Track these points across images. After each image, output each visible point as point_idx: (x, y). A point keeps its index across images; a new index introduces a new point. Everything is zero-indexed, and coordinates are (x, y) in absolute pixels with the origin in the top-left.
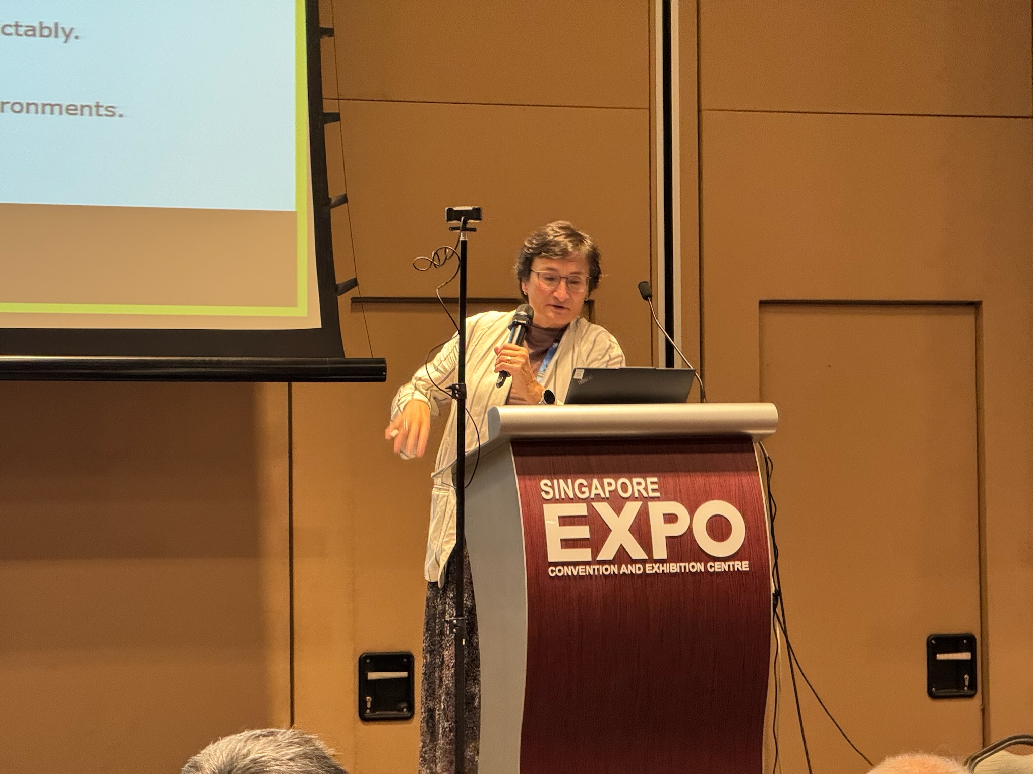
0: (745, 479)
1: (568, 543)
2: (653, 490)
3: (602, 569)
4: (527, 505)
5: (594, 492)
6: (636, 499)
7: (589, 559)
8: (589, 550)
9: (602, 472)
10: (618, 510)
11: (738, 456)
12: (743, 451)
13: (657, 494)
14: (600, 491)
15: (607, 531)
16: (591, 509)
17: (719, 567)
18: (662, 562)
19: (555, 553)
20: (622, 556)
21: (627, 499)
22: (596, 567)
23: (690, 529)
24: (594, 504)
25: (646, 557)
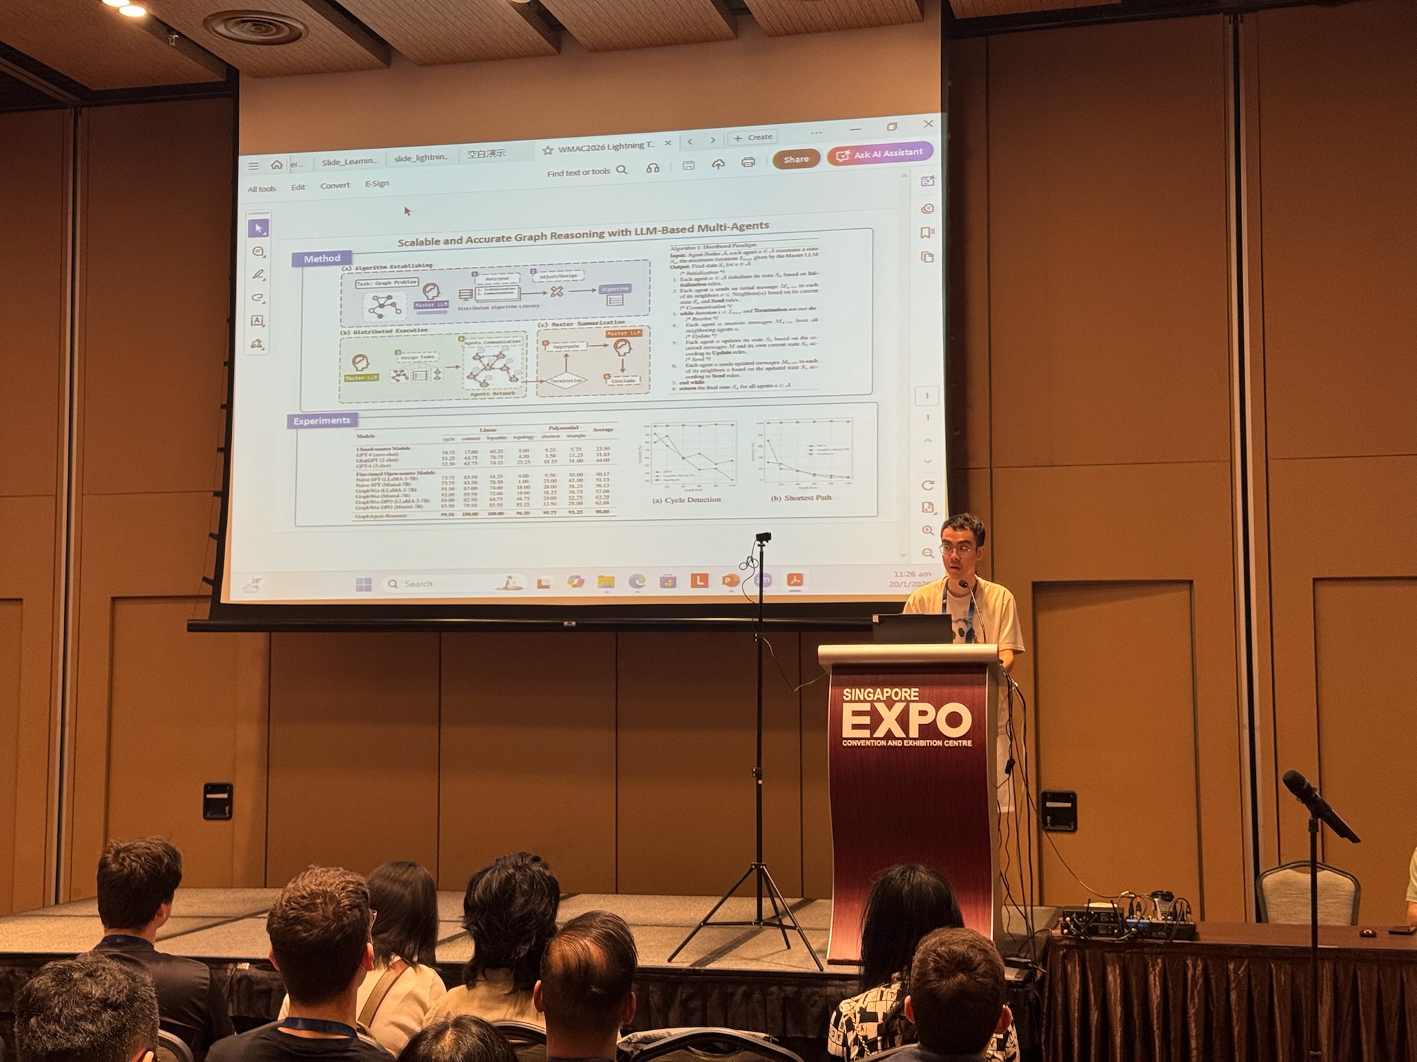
0: (977, 690)
1: (855, 727)
2: (915, 696)
3: (876, 743)
4: (833, 704)
5: (876, 696)
6: (903, 701)
7: (869, 736)
8: (869, 731)
9: (882, 685)
10: (890, 708)
11: (975, 676)
12: (978, 673)
13: (917, 699)
14: (880, 696)
15: (882, 720)
16: (873, 707)
17: (951, 744)
18: (915, 739)
19: (847, 732)
20: (889, 735)
21: (898, 701)
22: (872, 741)
23: (935, 719)
24: (875, 704)
25: (904, 736)
